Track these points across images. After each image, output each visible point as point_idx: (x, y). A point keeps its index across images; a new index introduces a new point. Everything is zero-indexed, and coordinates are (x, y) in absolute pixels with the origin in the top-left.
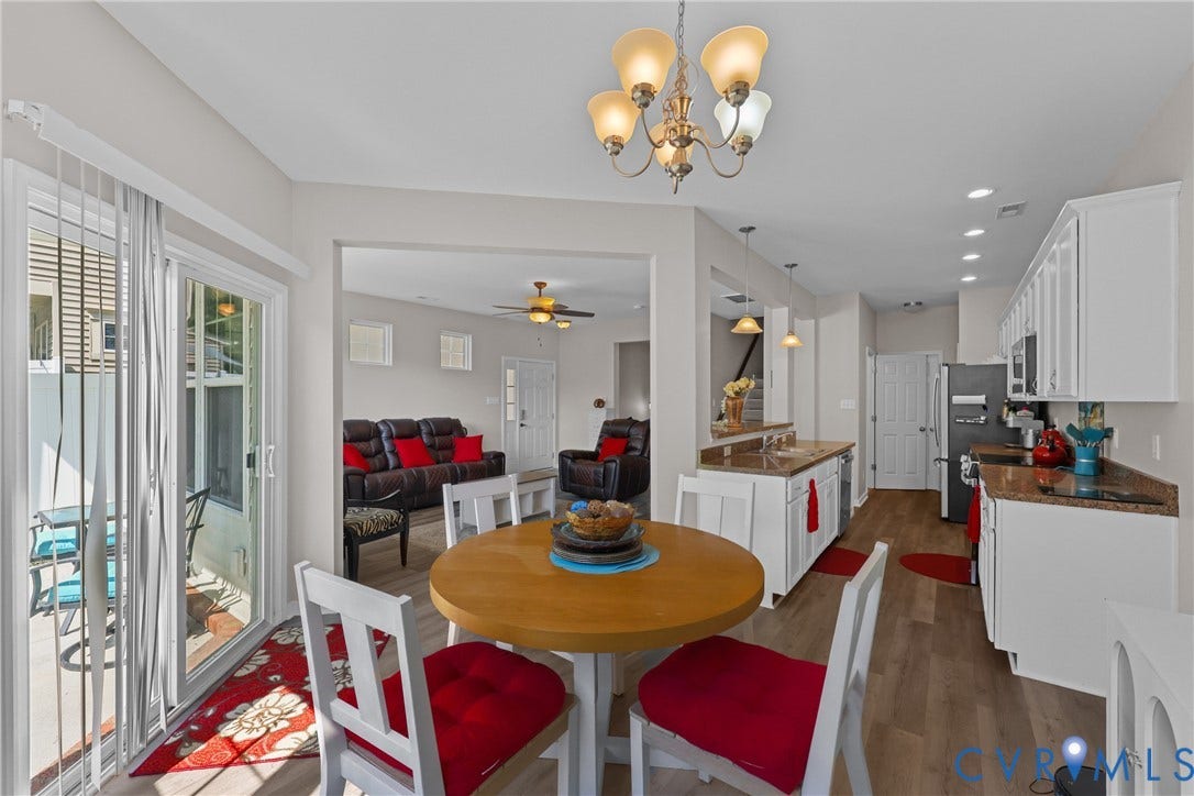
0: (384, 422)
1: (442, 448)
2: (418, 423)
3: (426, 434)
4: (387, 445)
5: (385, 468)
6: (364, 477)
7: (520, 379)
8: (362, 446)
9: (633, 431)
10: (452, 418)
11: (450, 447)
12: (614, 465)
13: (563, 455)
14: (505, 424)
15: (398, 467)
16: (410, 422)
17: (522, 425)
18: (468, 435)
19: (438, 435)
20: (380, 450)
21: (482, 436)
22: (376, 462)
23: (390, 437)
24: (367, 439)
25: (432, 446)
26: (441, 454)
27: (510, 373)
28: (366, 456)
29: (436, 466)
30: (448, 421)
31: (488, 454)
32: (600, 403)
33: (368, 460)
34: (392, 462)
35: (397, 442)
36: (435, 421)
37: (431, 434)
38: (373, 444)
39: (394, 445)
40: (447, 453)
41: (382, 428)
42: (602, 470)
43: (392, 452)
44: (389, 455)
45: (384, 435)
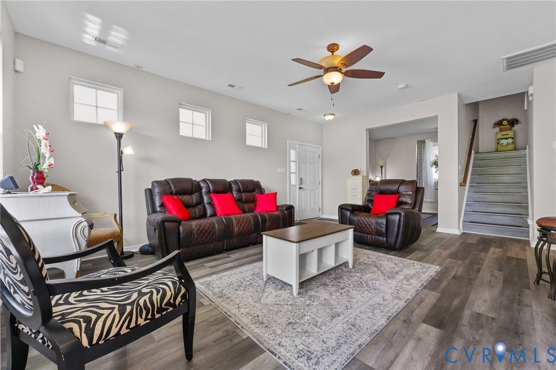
0: (204, 181)
1: (247, 202)
2: (230, 183)
3: (236, 190)
4: (206, 199)
5: (204, 216)
6: (180, 224)
7: (299, 156)
8: (185, 198)
9: (402, 189)
10: (255, 180)
11: (253, 201)
12: (397, 217)
13: (342, 208)
14: (290, 187)
15: (214, 215)
16: (224, 181)
17: (300, 188)
18: (266, 193)
19: (245, 191)
20: (201, 201)
21: (276, 193)
22: (197, 211)
23: (209, 192)
24: (190, 193)
25: (240, 200)
26: (246, 206)
27: (293, 153)
28: (188, 206)
29: (243, 215)
30: (252, 182)
31: (282, 206)
32: (356, 172)
33: (190, 209)
34: (209, 211)
35: (213, 196)
36: (243, 182)
37: (239, 191)
38: (195, 197)
39: (211, 199)
40: (252, 205)
41: (202, 185)
42: (384, 221)
43: (209, 203)
44: (207, 206)
45: (204, 190)
